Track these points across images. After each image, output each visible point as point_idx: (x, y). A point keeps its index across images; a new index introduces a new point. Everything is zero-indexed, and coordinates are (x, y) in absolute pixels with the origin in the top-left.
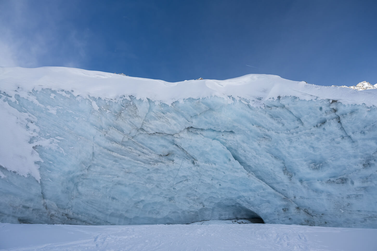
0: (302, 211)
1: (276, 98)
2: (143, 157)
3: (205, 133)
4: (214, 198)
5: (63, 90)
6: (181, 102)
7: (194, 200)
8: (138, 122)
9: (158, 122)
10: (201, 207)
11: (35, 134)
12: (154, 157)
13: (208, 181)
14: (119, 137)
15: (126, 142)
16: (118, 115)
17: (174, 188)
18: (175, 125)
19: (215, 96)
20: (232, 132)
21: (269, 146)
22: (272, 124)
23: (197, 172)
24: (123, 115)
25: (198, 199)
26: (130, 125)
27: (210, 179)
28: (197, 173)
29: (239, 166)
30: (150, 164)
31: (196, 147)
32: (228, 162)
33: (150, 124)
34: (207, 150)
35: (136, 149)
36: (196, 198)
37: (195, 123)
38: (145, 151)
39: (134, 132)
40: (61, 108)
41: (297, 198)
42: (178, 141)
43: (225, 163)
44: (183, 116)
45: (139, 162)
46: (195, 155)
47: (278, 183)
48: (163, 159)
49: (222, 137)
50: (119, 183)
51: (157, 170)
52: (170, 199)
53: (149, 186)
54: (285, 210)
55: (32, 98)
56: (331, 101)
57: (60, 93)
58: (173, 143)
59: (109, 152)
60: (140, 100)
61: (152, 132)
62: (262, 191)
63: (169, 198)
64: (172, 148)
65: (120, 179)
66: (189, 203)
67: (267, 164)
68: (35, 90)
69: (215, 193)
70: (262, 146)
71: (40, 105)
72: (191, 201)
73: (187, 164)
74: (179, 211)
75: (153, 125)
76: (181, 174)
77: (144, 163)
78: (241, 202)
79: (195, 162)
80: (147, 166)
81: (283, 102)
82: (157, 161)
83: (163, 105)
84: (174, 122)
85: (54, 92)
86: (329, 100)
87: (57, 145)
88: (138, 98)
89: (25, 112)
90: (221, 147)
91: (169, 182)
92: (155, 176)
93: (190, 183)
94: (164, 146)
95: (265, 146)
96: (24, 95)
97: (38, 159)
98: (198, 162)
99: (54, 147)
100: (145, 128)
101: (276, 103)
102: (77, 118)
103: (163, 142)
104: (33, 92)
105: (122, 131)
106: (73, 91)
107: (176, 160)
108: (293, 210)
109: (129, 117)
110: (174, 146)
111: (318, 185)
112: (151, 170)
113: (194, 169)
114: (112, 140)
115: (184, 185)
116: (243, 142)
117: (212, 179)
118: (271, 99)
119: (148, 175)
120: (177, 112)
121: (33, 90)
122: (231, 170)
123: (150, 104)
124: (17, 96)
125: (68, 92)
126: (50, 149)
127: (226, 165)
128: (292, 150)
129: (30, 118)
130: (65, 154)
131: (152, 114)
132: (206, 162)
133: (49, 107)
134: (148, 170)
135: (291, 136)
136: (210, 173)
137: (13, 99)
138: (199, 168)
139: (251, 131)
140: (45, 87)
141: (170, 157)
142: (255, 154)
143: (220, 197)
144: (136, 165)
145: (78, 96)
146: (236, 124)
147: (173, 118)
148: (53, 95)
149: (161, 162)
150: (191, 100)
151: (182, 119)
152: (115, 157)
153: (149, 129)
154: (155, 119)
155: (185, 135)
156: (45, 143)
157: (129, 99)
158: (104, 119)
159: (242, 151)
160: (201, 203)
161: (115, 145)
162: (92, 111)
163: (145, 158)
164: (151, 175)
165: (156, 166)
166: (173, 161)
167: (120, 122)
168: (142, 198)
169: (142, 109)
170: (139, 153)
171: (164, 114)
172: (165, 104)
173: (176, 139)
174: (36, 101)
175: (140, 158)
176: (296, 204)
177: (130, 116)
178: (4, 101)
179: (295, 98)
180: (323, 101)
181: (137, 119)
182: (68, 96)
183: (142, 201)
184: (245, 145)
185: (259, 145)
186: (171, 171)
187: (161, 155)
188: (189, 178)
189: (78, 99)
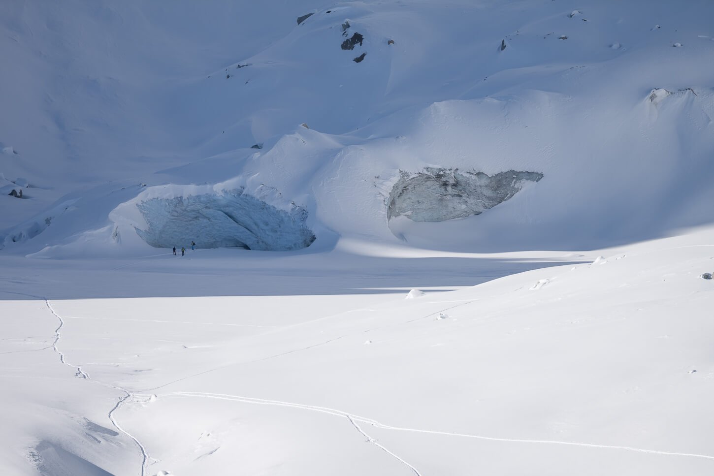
0: (264, 245)
2: (185, 220)
3: (214, 208)
4: (221, 236)
7: (211, 237)
8: (184, 208)
9: (192, 207)
10: (214, 240)
12: (190, 219)
13: (217, 228)
14: (176, 214)
15: (179, 216)
16: (176, 206)
17: (199, 232)
21: (246, 213)
22: (246, 205)
26: (180, 209)
28: (211, 225)
29: (232, 221)
31: (210, 214)
34: (215, 215)
35: (182, 217)
37: (208, 205)
38: (186, 217)
39: (182, 212)
40: (155, 206)
41: (261, 237)
42: (201, 212)
43: (225, 220)
45: (183, 222)
46: (210, 217)
47: (254, 230)
48: (194, 219)
50: (175, 231)
51: (190, 224)
52: (198, 237)
53: (187, 231)
54: (258, 242)
55: (147, 205)
58: (199, 213)
59: (172, 220)
61: (189, 210)
62: (246, 233)
64: (198, 215)
66: (208, 239)
67: (247, 221)
68: (147, 201)
71: (149, 207)
73: (206, 221)
75: (190, 208)
76: (203, 225)
78: (237, 238)
79: (210, 219)
80: (187, 223)
82: (191, 221)
84: (199, 206)
85: (152, 200)
90: (223, 213)
91: (197, 229)
92: (190, 227)
93: (208, 229)
95: (244, 213)
96: (144, 204)
98: (212, 220)
100: (186, 210)
103: (194, 213)
105: (177, 212)
107: (200, 219)
108: (261, 243)
109: (180, 207)
111: (267, 233)
113: (210, 222)
115: (204, 230)
116: (234, 210)
117: (219, 227)
122: (228, 222)
123: (188, 200)
125: (156, 199)
128: (255, 216)
130: (158, 224)
131: (189, 204)
132: (215, 220)
133: (151, 207)
134: (187, 225)
135: (254, 211)
136: (218, 224)
137: (142, 207)
139: (237, 206)
140: (149, 199)
141: (197, 218)
142: (240, 216)
143: (224, 236)
146: (228, 204)
151: (202, 204)
152: (174, 222)
155: (204, 210)
158: (170, 208)
159: (234, 214)
160: (214, 238)
161: (174, 217)
162: (166, 206)
164: (188, 227)
167: (177, 209)
168: (184, 237)
169: (185, 203)
171: (194, 203)
176: (261, 240)
184: (235, 211)
185: (242, 212)
186: (198, 224)
188: (207, 227)
189: (160, 201)
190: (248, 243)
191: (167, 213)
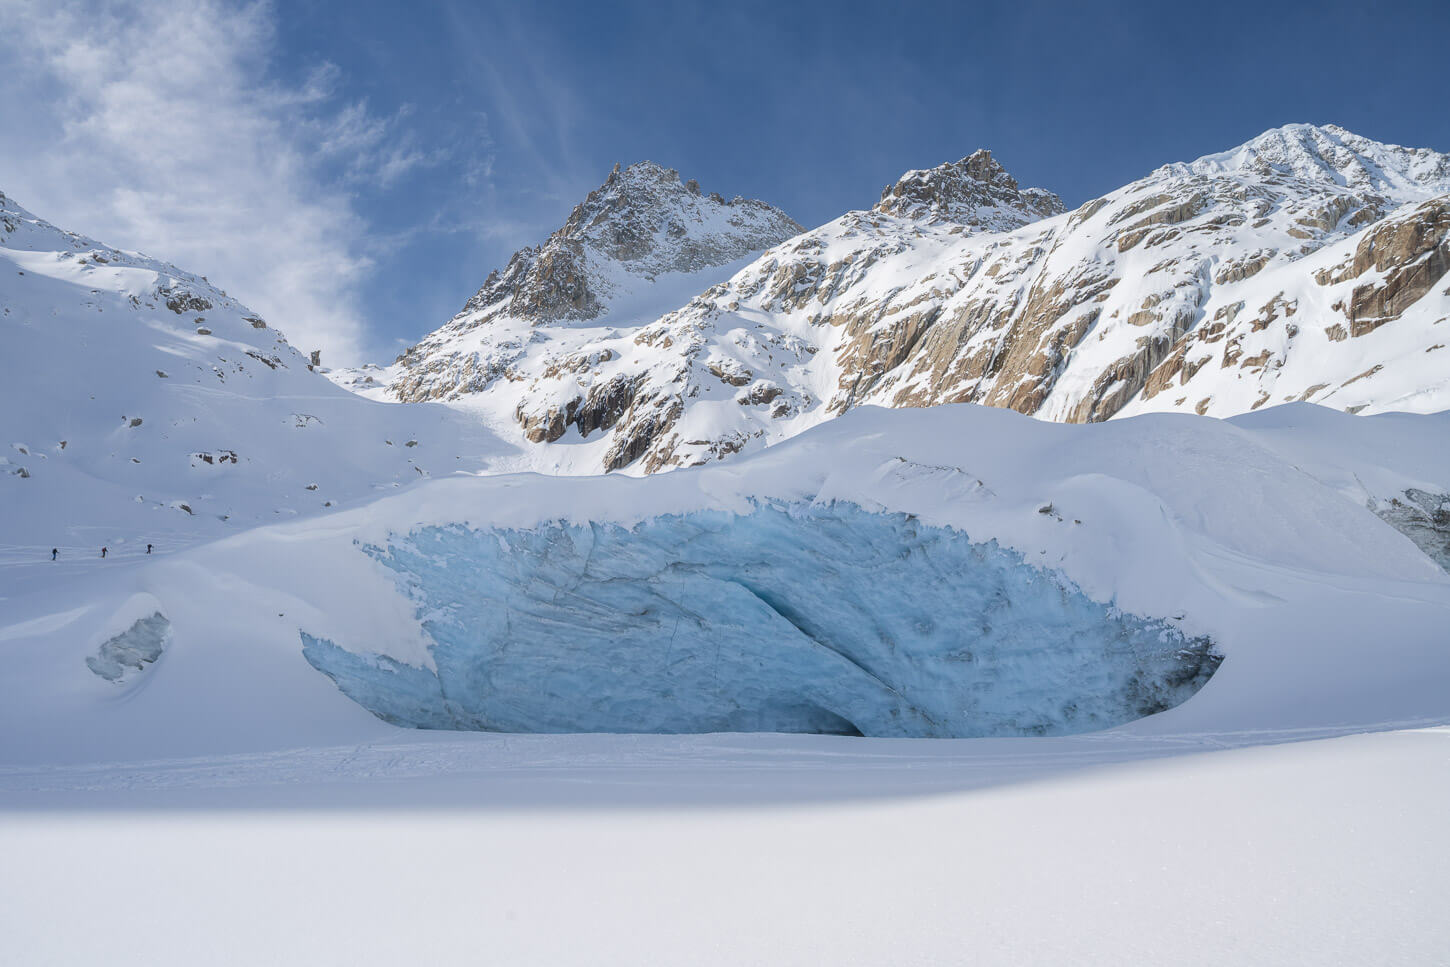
0: (918, 715)
1: (828, 503)
2: (597, 621)
3: (709, 571)
4: (755, 689)
5: (452, 525)
6: (650, 523)
7: (715, 695)
8: (577, 565)
9: (613, 561)
10: (732, 708)
11: (422, 604)
12: (619, 618)
13: (735, 657)
14: (548, 592)
15: (562, 599)
16: (543, 556)
17: (669, 673)
18: (646, 562)
19: (709, 509)
20: (763, 564)
21: (840, 588)
22: (834, 548)
23: (709, 640)
24: (550, 556)
25: (723, 692)
26: (565, 571)
27: (739, 654)
28: (710, 644)
29: (791, 627)
30: (615, 631)
31: (696, 596)
32: (767, 620)
33: (600, 565)
34: (720, 600)
35: (581, 608)
36: (718, 690)
37: (683, 555)
38: (598, 609)
39: (573, 582)
40: (452, 555)
41: (907, 689)
42: (658, 588)
43: (761, 622)
44: (657, 545)
45: (591, 629)
46: (699, 611)
47: (875, 659)
48: (638, 621)
49: (745, 574)
50: (560, 669)
51: (627, 642)
52: (665, 694)
53: (618, 671)
54: (895, 712)
55: (412, 548)
56: (907, 517)
57: (449, 529)
58: (651, 591)
59: (535, 619)
60: (577, 526)
61: (605, 578)
62: (845, 676)
63: (662, 692)
64: (650, 600)
65: (558, 661)
66: (705, 701)
67: (847, 622)
68: (413, 532)
69: (756, 680)
70: (830, 588)
71: (424, 556)
72: (710, 697)
73: (686, 627)
74: (685, 717)
75: (606, 567)
76: (677, 647)
77: (602, 630)
78: (814, 698)
79: (701, 622)
80: (608, 635)
81: (837, 512)
82: (626, 626)
83: (619, 530)
84: (643, 557)
85: (439, 530)
86: (905, 514)
87: (453, 617)
88: (573, 525)
89: (404, 571)
90: (746, 593)
91: (657, 662)
92: (626, 653)
93: (701, 662)
94: (634, 599)
95: (833, 588)
96: (399, 544)
97: (430, 641)
98: (708, 623)
99: (449, 620)
100: (592, 573)
101: (828, 514)
102: (478, 570)
103: (630, 592)
104: (411, 537)
105: (553, 582)
106: (467, 523)
107: (664, 621)
108: (905, 714)
109: (561, 559)
110: (654, 597)
111: (930, 665)
112: (616, 642)
113: (703, 635)
114: (538, 599)
115: (688, 667)
116: (794, 581)
117: (743, 654)
118: (821, 506)
119: (613, 651)
120: (645, 540)
121: (410, 534)
122: (777, 634)
123: (594, 532)
124: (392, 548)
125: (459, 527)
126: (445, 624)
127: (764, 626)
128: (876, 597)
129: (412, 579)
130: (466, 630)
131: (600, 549)
132: (723, 622)
133: (435, 557)
134: (611, 642)
135: (868, 571)
136: (734, 642)
137: (387, 554)
138: (711, 634)
139: (801, 561)
140: (426, 525)
141: (651, 616)
142: (819, 603)
143: (766, 688)
144: (587, 634)
145: (477, 530)
146: (766, 551)
147: (641, 551)
148: (439, 535)
149: (635, 626)
150: (667, 517)
151: (656, 552)
152: (545, 626)
153: (599, 575)
154: (608, 557)
155: (669, 577)
156: (436, 616)
157: (558, 525)
158: (520, 566)
159: (795, 597)
160: (732, 700)
161: (543, 607)
162: (500, 555)
163: (601, 622)
164: (618, 651)
165: (626, 634)
166: (658, 622)
167: (547, 569)
168: (608, 693)
169: (582, 543)
170: (589, 614)
171: (622, 545)
172: (622, 529)
173: (653, 586)
174: (417, 552)
175: (592, 622)
176: (907, 700)
177: (563, 556)
178: (377, 559)
179: (855, 506)
180: (893, 515)
181: (574, 560)
182: (461, 533)
183: (607, 698)
184: (797, 586)
185: (824, 585)
186: (657, 641)
187: (631, 615)
188: (695, 653)
189: (477, 535)
190: (859, 716)
191: (505, 587)
